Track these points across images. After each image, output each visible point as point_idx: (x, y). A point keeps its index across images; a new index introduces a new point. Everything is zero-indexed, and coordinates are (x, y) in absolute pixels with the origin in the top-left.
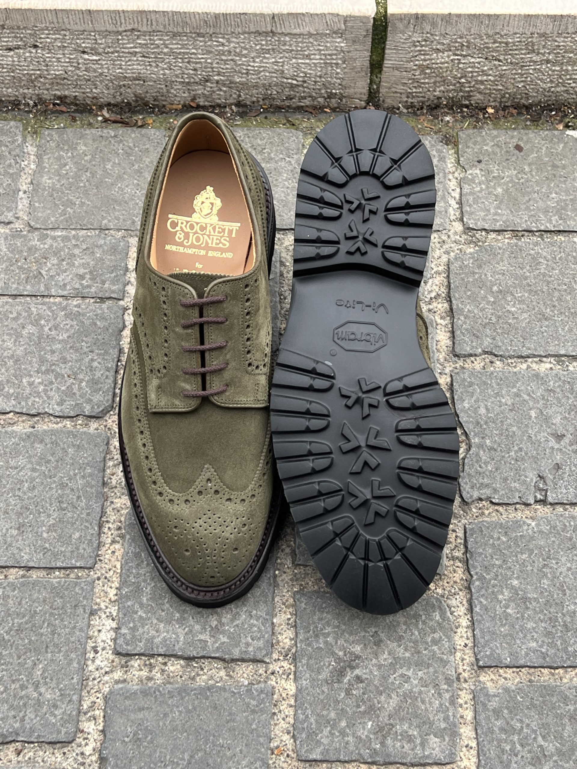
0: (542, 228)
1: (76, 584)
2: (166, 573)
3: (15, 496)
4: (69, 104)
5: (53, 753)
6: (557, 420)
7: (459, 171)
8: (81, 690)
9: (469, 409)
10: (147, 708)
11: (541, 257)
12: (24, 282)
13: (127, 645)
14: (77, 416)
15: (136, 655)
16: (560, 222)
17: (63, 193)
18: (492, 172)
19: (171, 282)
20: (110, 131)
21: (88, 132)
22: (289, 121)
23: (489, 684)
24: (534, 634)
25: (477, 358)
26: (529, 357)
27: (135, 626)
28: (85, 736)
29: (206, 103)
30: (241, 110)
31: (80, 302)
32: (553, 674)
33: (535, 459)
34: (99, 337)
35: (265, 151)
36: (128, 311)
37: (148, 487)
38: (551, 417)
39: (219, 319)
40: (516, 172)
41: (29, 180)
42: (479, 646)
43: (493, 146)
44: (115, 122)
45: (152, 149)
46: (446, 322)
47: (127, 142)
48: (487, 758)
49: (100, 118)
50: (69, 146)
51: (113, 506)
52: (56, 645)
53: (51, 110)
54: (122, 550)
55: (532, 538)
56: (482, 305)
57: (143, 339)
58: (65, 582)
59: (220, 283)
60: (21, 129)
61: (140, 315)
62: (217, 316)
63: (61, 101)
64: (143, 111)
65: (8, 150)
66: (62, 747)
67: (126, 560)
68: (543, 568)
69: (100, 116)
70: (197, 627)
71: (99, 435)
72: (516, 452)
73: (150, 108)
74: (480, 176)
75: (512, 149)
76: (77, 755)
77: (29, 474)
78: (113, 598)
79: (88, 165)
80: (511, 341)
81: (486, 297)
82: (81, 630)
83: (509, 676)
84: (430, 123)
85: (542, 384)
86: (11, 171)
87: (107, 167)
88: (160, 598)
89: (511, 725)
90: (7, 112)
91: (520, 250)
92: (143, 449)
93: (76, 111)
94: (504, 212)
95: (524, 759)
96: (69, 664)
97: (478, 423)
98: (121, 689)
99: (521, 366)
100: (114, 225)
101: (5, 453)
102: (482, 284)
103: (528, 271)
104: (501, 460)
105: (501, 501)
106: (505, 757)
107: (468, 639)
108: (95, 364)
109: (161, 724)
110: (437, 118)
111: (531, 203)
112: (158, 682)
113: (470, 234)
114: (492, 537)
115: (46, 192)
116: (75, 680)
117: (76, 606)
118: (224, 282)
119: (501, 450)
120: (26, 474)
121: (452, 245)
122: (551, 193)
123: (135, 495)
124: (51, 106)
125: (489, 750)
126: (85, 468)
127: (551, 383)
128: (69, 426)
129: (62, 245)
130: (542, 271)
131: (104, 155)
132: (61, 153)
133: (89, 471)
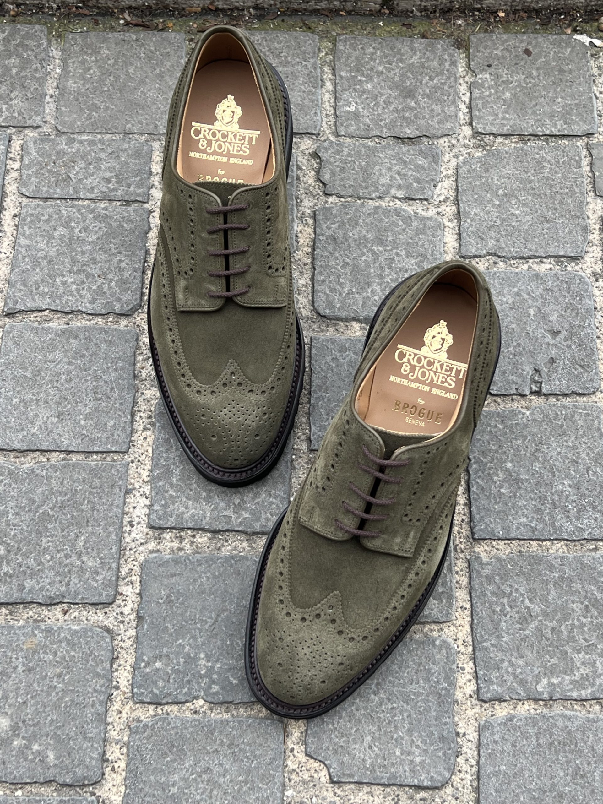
0: (548, 132)
1: (112, 466)
2: (194, 456)
3: (54, 387)
4: (91, 7)
5: (96, 613)
6: (554, 317)
7: (469, 75)
8: (119, 559)
10: (179, 574)
11: (545, 161)
12: (54, 185)
13: (160, 519)
14: (108, 313)
15: (167, 528)
16: (565, 126)
17: (88, 97)
18: (502, 76)
19: (197, 190)
20: (132, 35)
21: (110, 35)
22: (305, 24)
23: (483, 555)
24: (525, 510)
25: (482, 259)
26: (530, 258)
27: (166, 504)
28: (124, 598)
29: (225, 6)
30: (258, 13)
31: (108, 204)
32: (541, 546)
33: (532, 354)
34: (126, 239)
35: (282, 55)
36: (153, 214)
37: (177, 379)
38: (548, 314)
39: (242, 226)
40: (524, 76)
41: (55, 84)
42: (475, 521)
43: (503, 50)
44: (136, 25)
45: (172, 52)
46: (454, 224)
47: (149, 45)
48: (480, 617)
49: (122, 22)
50: (92, 49)
51: (143, 396)
52: (96, 520)
53: (74, 13)
54: (153, 436)
55: (526, 426)
56: (488, 208)
57: (170, 244)
58: (102, 464)
59: (243, 192)
60: (46, 33)
61: (167, 220)
62: (240, 223)
63: (84, 5)
64: (164, 14)
65: (34, 54)
66: (104, 608)
67: (157, 445)
68: (535, 452)
69: (122, 19)
70: (222, 505)
71: (129, 332)
72: (515, 347)
73: (170, 11)
74: (489, 80)
75: (521, 53)
76: (117, 614)
77: (66, 367)
78: (146, 479)
79: (111, 69)
80: (514, 243)
81: (492, 200)
82: (118, 507)
83: (501, 547)
84: (442, 26)
85: (541, 283)
86: (38, 75)
87: (130, 71)
88: (189, 479)
89: (502, 590)
90: (31, 15)
91: (526, 154)
92: (172, 344)
93: (98, 14)
94: (512, 117)
95: (513, 619)
96: (108, 536)
98: (155, 558)
99: (523, 267)
100: (139, 129)
101: (43, 348)
102: (487, 187)
103: (532, 174)
105: (499, 393)
106: (496, 617)
107: (464, 515)
108: (123, 265)
109: (191, 587)
110: (450, 22)
111: (538, 107)
112: (188, 552)
113: (478, 138)
114: (489, 425)
115: (72, 97)
116: (114, 550)
117: (112, 486)
118: (247, 191)
120: (63, 367)
121: (461, 149)
122: (557, 98)
123: (165, 386)
124: (74, 9)
125: (481, 611)
126: (117, 362)
127: (550, 283)
128: (100, 323)
129: (89, 148)
130: (546, 175)
131: (126, 58)
132: (85, 57)
133: (121, 365)
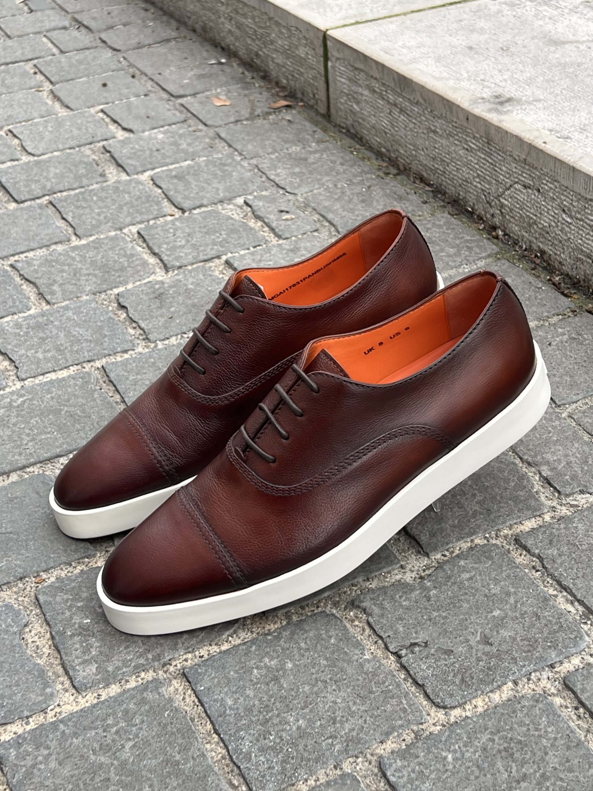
9: (460, 566)
97: (449, 578)
104: (421, 608)
119: (432, 604)
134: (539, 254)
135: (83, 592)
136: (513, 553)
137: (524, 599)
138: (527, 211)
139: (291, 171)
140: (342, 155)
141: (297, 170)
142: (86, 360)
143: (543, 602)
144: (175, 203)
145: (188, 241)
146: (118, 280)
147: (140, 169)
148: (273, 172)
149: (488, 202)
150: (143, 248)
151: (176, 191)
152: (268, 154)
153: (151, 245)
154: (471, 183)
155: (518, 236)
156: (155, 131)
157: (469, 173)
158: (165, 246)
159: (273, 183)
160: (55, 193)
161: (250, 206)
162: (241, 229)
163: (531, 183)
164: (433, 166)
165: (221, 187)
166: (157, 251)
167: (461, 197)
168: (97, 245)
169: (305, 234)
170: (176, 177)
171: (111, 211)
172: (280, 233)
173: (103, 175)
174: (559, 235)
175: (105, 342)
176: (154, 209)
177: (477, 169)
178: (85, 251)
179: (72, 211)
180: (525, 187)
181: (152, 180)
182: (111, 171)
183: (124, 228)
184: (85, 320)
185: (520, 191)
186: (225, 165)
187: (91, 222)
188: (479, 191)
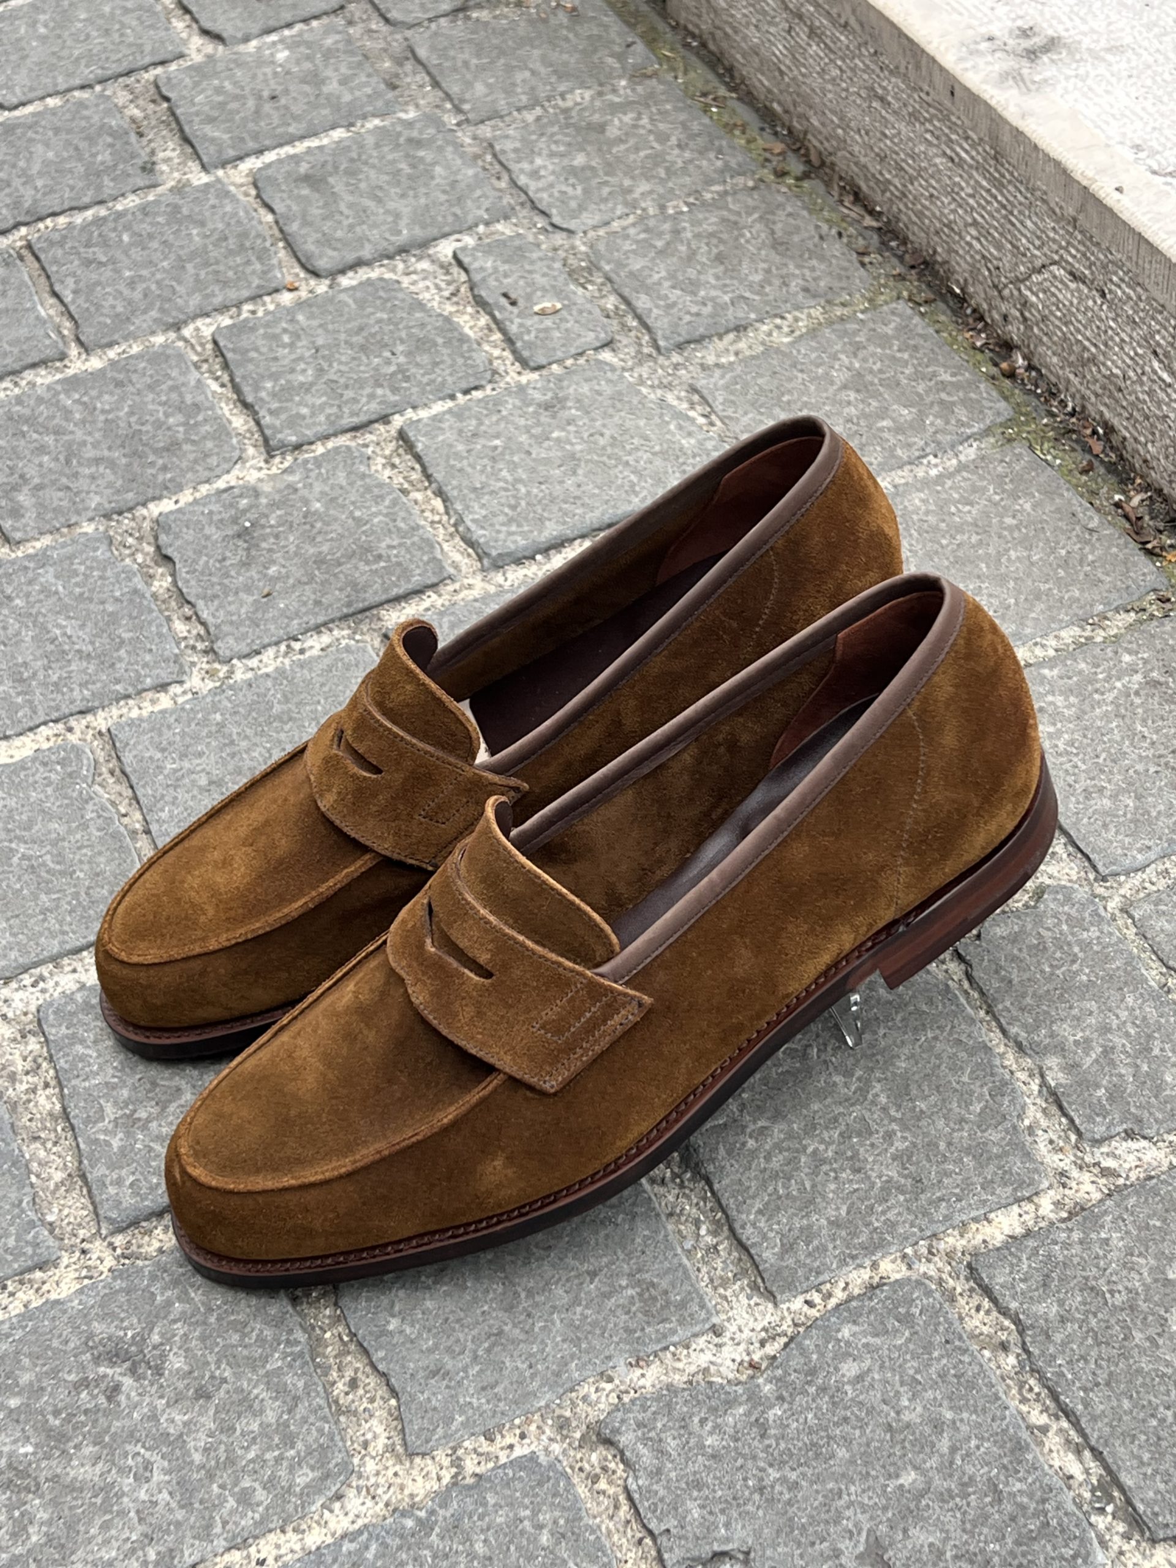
4: (1109, 446)
9: (839, 1341)
20: (1098, 520)
21: (1071, 496)
25: (995, 1314)
26: (1067, 1416)
33: (786, 1529)
38: (923, 1519)
44: (1128, 518)
45: (1106, 586)
46: (1051, 1215)
47: (1093, 550)
49: (1119, 498)
50: (1016, 487)
60: (1000, 421)
63: (1104, 434)
65: (942, 427)
69: (1126, 495)
70: (125, 1093)
79: (994, 530)
80: (1083, 1358)
87: (1012, 552)
90: (1027, 393)
93: (1108, 464)
97: (813, 1372)
99: (1033, 1412)
104: (744, 1456)
105: (636, 1496)
112: (11, 1093)
114: (536, 1512)
119: (769, 1446)
124: (1089, 431)
131: (1036, 536)
132: (991, 487)
134: (1101, 431)
135: (23, 1369)
136: (962, 1301)
137: (973, 1443)
138: (1078, 331)
139: (566, 162)
140: (683, 116)
141: (580, 160)
142: (74, 708)
143: (1012, 1451)
144: (299, 254)
145: (320, 371)
146: (160, 478)
147: (232, 153)
148: (526, 166)
149: (995, 287)
150: (223, 385)
151: (305, 223)
152: (519, 110)
153: (238, 380)
154: (960, 235)
155: (1058, 377)
156: (274, 37)
157: (954, 211)
158: (269, 385)
159: (523, 197)
160: (41, 219)
161: (466, 270)
162: (440, 341)
163: (1087, 272)
164: (881, 173)
165: (405, 208)
166: (250, 399)
167: (939, 259)
168: (121, 376)
169: (581, 354)
170: (307, 178)
171: (159, 276)
172: (526, 354)
173: (149, 168)
174: (1145, 402)
175: (120, 660)
176: (254, 272)
177: (972, 208)
178: (94, 393)
179: (74, 274)
180: (1074, 276)
181: (255, 185)
182: (168, 154)
183: (185, 323)
184: (81, 594)
185: (1062, 282)
186: (418, 143)
187: (113, 307)
188: (978, 257)
